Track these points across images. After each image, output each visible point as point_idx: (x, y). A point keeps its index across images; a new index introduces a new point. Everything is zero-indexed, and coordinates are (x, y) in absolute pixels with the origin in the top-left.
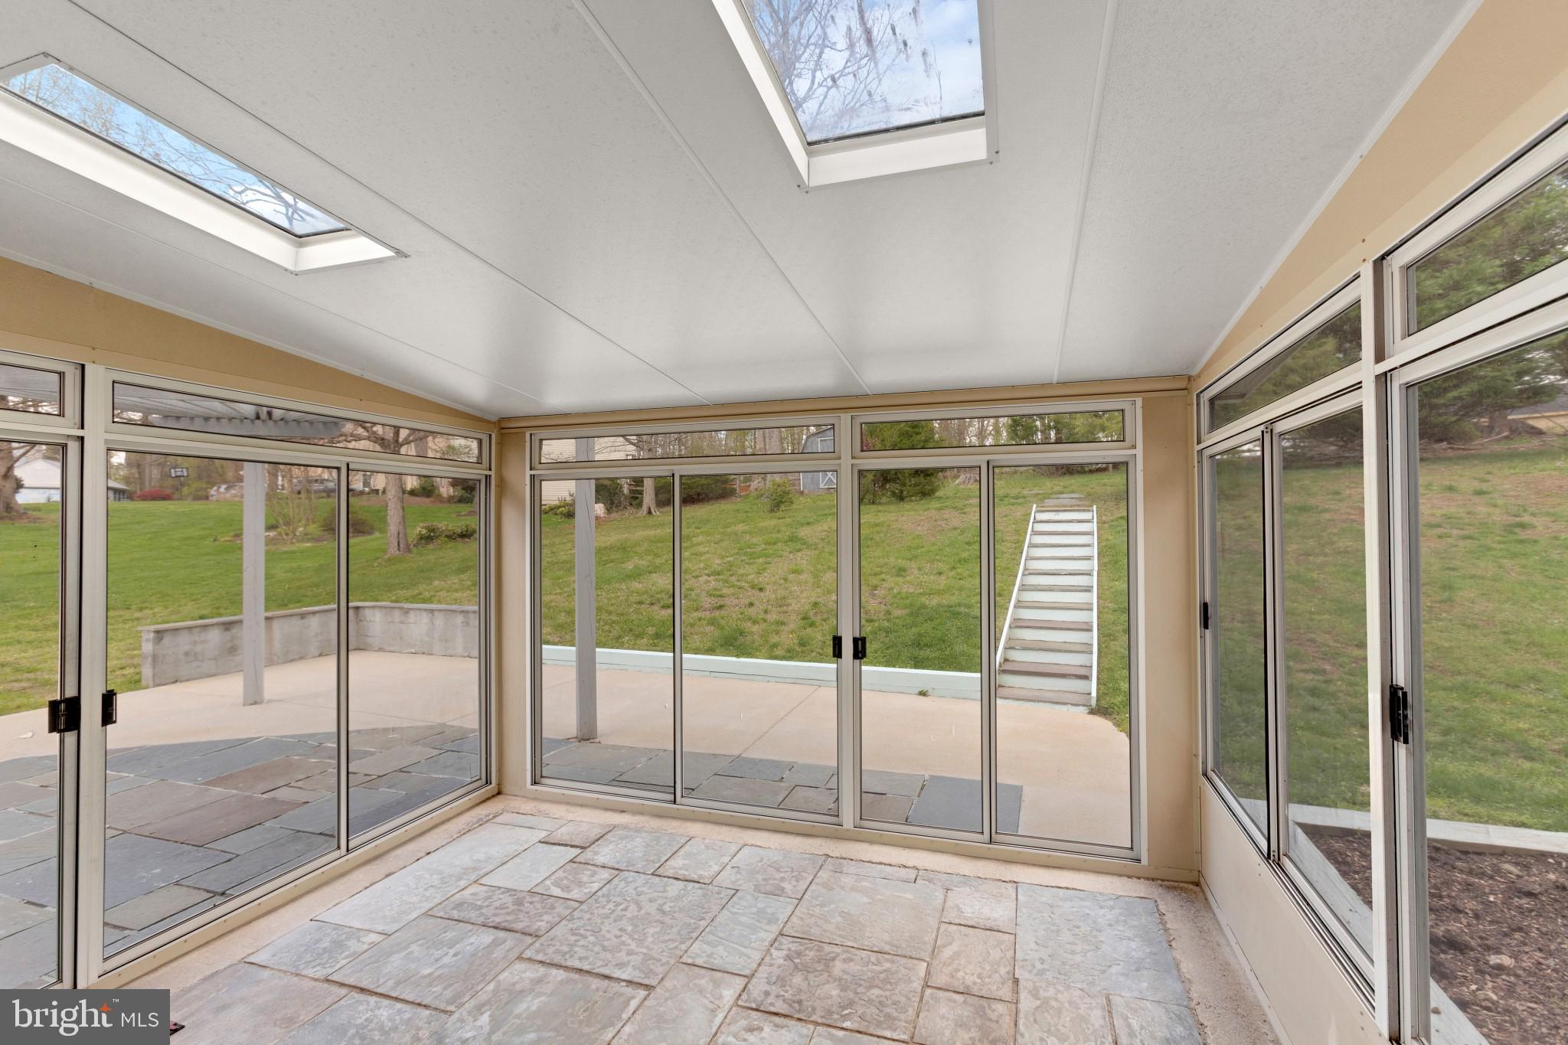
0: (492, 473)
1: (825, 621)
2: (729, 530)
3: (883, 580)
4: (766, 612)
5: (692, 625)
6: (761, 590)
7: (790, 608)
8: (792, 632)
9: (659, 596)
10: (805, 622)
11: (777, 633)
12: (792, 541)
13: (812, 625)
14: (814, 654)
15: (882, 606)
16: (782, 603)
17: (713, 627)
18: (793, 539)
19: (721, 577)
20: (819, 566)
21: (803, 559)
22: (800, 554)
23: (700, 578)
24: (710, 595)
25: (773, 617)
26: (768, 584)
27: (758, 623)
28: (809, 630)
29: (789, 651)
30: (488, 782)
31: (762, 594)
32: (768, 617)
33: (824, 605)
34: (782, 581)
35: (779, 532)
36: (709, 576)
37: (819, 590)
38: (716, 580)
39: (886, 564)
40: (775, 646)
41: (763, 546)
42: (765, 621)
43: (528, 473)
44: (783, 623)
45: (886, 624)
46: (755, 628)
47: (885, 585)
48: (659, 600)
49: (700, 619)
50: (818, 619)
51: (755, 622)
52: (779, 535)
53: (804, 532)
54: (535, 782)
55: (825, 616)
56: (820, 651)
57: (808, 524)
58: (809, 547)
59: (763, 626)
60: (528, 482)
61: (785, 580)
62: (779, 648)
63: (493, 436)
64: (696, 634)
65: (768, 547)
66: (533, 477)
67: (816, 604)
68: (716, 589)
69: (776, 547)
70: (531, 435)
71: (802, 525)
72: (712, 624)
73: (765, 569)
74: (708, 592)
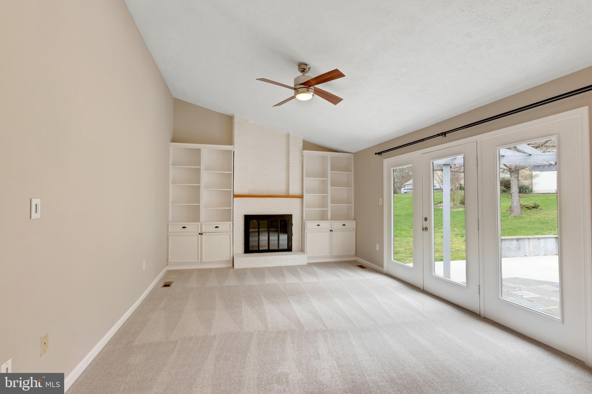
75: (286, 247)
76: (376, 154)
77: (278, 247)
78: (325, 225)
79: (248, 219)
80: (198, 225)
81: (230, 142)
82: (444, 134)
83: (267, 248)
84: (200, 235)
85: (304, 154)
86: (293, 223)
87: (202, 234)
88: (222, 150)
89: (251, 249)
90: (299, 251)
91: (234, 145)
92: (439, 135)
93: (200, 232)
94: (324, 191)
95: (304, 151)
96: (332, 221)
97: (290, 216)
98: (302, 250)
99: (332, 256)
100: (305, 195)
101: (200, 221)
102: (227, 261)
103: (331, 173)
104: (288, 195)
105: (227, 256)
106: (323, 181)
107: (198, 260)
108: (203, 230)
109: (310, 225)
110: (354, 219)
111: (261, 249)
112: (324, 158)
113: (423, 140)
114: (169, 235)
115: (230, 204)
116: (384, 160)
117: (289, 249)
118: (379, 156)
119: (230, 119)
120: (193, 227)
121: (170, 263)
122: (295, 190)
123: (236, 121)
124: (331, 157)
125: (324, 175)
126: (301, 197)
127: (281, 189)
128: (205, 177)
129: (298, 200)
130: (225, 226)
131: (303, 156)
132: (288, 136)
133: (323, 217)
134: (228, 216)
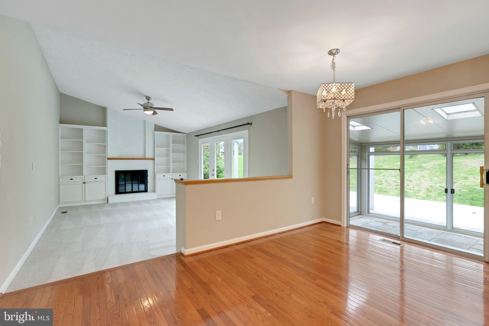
0: (359, 154)
1: (435, 191)
2: (395, 164)
3: (458, 181)
4: (413, 187)
5: (390, 189)
6: (411, 181)
7: (422, 187)
8: (424, 193)
9: (378, 181)
10: (428, 191)
11: (418, 193)
12: (420, 168)
13: (431, 192)
14: (432, 199)
15: (458, 188)
16: (419, 185)
17: (396, 190)
18: (420, 167)
19: (396, 177)
20: (432, 176)
21: (425, 173)
22: (423, 172)
23: (389, 178)
24: (394, 182)
25: (416, 188)
26: (413, 180)
27: (411, 190)
28: (430, 193)
29: (423, 198)
30: (358, 212)
31: (411, 182)
32: (415, 189)
33: (435, 187)
34: (418, 179)
35: (414, 165)
36: (392, 177)
37: (432, 182)
38: (395, 178)
39: (459, 176)
40: (418, 196)
41: (409, 169)
42: (414, 190)
43: (367, 154)
44: (420, 191)
45: (459, 193)
46: (411, 191)
47: (459, 182)
48: (377, 183)
49: (392, 188)
50: (432, 190)
51: (410, 190)
52: (414, 166)
53: (424, 165)
54: (368, 213)
55: (435, 190)
56: (434, 199)
57: (425, 162)
58: (427, 169)
59: (413, 191)
60: (367, 155)
61: (419, 179)
62: (420, 197)
63: (360, 147)
64: (392, 191)
65: (411, 169)
66: (368, 155)
67: (431, 186)
68: (395, 181)
69: (414, 169)
70: (368, 147)
71: (423, 163)
72: (396, 189)
73: (411, 176)
74: (393, 181)
75: (144, 190)
76: (195, 136)
77: (139, 189)
78: (169, 176)
79: (118, 173)
80: (82, 178)
81: (104, 124)
82: (219, 131)
83: (131, 191)
84: (83, 184)
85: (155, 133)
86: (148, 175)
87: (85, 183)
88: (98, 130)
89: (120, 191)
90: (152, 192)
91: (107, 127)
92: (216, 131)
93: (83, 182)
94: (168, 155)
95: (155, 131)
96: (173, 173)
97: (147, 171)
98: (154, 191)
99: (173, 194)
100: (156, 158)
101: (84, 175)
102: (104, 200)
103: (172, 145)
104: (145, 158)
105: (103, 197)
106: (168, 149)
107: (82, 199)
108: (86, 181)
109: (159, 176)
110: (187, 172)
111: (127, 191)
112: (168, 136)
113: (211, 132)
114: (60, 185)
115: (105, 164)
116: (199, 140)
117: (146, 191)
118: (197, 137)
119: (104, 109)
120: (78, 179)
121: (61, 202)
122: (149, 155)
123: (109, 111)
124: (172, 136)
125: (168, 146)
126: (154, 159)
127: (140, 154)
128: (86, 147)
129: (151, 161)
130: (101, 178)
131: (154, 134)
132: (145, 122)
133: (168, 171)
134: (104, 171)
